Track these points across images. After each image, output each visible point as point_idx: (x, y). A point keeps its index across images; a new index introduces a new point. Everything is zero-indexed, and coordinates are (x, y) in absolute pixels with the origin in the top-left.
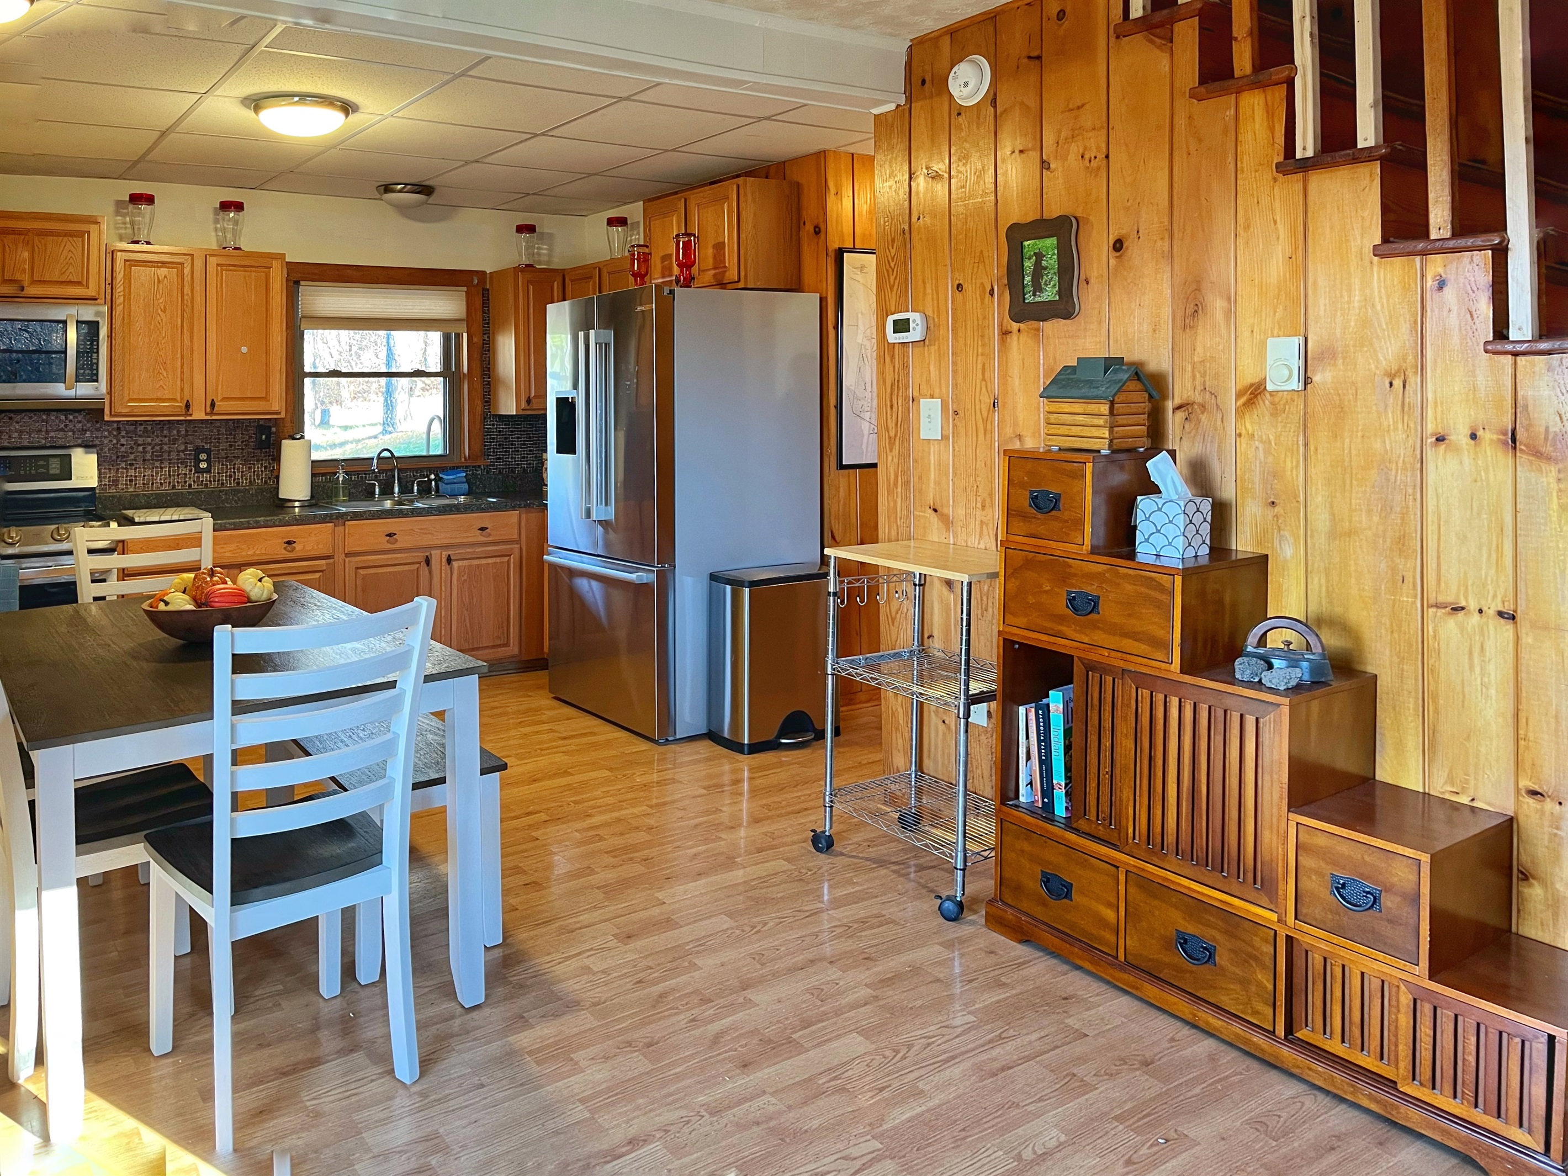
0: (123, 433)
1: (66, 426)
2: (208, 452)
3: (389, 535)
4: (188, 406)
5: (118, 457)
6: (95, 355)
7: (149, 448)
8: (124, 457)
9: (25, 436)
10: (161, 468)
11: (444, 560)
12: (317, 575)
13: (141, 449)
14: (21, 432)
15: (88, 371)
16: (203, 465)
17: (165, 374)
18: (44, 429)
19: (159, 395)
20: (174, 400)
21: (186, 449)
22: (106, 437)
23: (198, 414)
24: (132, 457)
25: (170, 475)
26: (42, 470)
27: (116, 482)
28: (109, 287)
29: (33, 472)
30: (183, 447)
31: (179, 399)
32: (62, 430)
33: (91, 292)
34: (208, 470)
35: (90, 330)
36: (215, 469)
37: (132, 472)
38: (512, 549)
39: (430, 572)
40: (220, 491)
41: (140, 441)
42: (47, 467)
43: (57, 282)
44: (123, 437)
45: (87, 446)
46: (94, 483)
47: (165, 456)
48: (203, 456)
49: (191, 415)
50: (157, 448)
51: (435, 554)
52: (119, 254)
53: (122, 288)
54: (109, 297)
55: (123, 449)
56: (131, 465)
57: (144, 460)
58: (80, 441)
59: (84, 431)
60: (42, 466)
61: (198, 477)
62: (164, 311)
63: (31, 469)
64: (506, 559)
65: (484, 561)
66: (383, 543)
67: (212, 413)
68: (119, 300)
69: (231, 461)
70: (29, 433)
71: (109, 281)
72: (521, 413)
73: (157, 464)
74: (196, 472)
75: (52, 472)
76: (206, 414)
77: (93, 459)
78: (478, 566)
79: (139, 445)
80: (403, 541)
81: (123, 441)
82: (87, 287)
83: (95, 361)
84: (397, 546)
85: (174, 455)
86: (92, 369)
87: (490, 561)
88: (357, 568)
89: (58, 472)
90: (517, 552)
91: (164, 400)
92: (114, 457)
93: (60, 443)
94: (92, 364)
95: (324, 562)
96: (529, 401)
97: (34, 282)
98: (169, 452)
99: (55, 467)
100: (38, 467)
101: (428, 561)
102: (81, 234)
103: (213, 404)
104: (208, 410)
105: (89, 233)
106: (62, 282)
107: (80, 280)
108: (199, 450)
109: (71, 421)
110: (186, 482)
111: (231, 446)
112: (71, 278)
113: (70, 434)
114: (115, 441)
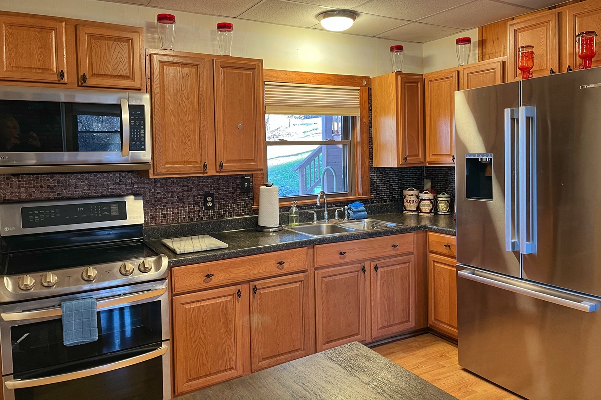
0: (159, 185)
1: (120, 181)
2: (212, 195)
3: (341, 254)
4: (205, 167)
5: (155, 201)
6: (142, 131)
7: (175, 195)
8: (159, 201)
9: (92, 189)
10: (184, 208)
11: (372, 268)
12: (298, 285)
13: (170, 195)
14: (89, 186)
15: (138, 143)
16: (210, 205)
17: (189, 144)
18: (105, 184)
19: (186, 159)
20: (196, 163)
21: (199, 195)
22: (147, 188)
23: (211, 172)
24: (165, 201)
25: (189, 212)
26: (106, 213)
27: (155, 218)
28: (148, 82)
29: (100, 215)
30: (197, 194)
31: (199, 162)
32: (118, 184)
33: (136, 84)
34: (212, 208)
35: (137, 112)
36: (217, 207)
37: (165, 212)
38: (411, 258)
39: (364, 276)
40: (221, 222)
41: (170, 190)
42: (109, 211)
43: (112, 76)
44: (158, 188)
45: (136, 195)
46: (141, 221)
47: (186, 198)
48: (209, 199)
49: (207, 173)
50: (181, 194)
51: (367, 264)
52: (155, 56)
53: (158, 82)
54: (149, 88)
55: (159, 196)
56: (165, 206)
57: (172, 203)
58: (130, 192)
59: (132, 184)
60: (106, 211)
61: (207, 213)
62: (187, 99)
63: (98, 213)
64: (408, 264)
65: (395, 268)
66: (337, 259)
67: (220, 172)
68: (157, 90)
69: (227, 201)
70: (95, 187)
71: (148, 76)
72: (400, 167)
73: (181, 205)
74: (205, 210)
75: (113, 214)
76: (217, 172)
77: (140, 204)
78: (392, 271)
79: (169, 193)
80: (349, 257)
81: (158, 190)
82: (133, 80)
83: (142, 135)
84: (346, 260)
85: (191, 199)
86: (141, 142)
87: (398, 267)
88: (322, 278)
89: (117, 214)
90: (413, 259)
91: (189, 163)
92: (153, 202)
93: (117, 192)
94: (141, 138)
95: (302, 275)
96: (405, 159)
97: (93, 75)
98: (189, 197)
99: (115, 211)
100: (103, 211)
101: (363, 270)
102: (127, 40)
103: (221, 165)
104: (218, 169)
105: (132, 39)
106: (115, 76)
107: (128, 75)
108: (207, 195)
109: (123, 178)
110: (199, 216)
111: (226, 191)
112: (121, 73)
113: (123, 186)
114: (153, 191)
